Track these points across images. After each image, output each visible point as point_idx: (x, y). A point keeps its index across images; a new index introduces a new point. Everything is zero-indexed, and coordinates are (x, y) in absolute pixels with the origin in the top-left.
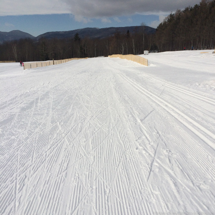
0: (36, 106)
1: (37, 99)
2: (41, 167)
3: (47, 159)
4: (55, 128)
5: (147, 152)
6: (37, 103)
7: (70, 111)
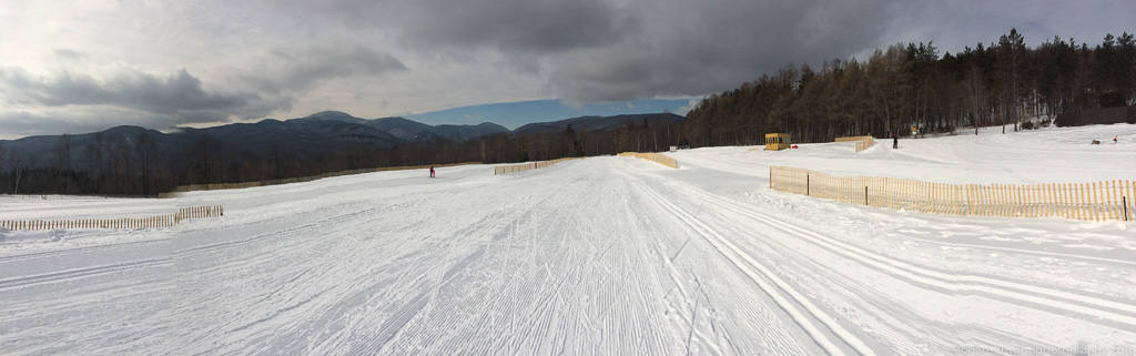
0: (514, 234)
1: (515, 222)
2: (525, 343)
3: (533, 329)
4: (542, 274)
5: (683, 318)
6: (514, 228)
7: (563, 243)
